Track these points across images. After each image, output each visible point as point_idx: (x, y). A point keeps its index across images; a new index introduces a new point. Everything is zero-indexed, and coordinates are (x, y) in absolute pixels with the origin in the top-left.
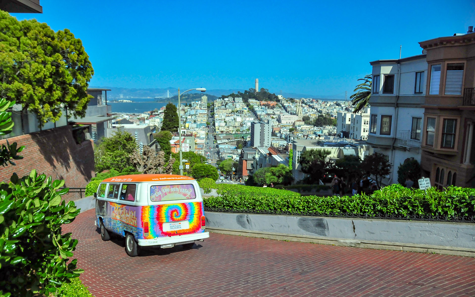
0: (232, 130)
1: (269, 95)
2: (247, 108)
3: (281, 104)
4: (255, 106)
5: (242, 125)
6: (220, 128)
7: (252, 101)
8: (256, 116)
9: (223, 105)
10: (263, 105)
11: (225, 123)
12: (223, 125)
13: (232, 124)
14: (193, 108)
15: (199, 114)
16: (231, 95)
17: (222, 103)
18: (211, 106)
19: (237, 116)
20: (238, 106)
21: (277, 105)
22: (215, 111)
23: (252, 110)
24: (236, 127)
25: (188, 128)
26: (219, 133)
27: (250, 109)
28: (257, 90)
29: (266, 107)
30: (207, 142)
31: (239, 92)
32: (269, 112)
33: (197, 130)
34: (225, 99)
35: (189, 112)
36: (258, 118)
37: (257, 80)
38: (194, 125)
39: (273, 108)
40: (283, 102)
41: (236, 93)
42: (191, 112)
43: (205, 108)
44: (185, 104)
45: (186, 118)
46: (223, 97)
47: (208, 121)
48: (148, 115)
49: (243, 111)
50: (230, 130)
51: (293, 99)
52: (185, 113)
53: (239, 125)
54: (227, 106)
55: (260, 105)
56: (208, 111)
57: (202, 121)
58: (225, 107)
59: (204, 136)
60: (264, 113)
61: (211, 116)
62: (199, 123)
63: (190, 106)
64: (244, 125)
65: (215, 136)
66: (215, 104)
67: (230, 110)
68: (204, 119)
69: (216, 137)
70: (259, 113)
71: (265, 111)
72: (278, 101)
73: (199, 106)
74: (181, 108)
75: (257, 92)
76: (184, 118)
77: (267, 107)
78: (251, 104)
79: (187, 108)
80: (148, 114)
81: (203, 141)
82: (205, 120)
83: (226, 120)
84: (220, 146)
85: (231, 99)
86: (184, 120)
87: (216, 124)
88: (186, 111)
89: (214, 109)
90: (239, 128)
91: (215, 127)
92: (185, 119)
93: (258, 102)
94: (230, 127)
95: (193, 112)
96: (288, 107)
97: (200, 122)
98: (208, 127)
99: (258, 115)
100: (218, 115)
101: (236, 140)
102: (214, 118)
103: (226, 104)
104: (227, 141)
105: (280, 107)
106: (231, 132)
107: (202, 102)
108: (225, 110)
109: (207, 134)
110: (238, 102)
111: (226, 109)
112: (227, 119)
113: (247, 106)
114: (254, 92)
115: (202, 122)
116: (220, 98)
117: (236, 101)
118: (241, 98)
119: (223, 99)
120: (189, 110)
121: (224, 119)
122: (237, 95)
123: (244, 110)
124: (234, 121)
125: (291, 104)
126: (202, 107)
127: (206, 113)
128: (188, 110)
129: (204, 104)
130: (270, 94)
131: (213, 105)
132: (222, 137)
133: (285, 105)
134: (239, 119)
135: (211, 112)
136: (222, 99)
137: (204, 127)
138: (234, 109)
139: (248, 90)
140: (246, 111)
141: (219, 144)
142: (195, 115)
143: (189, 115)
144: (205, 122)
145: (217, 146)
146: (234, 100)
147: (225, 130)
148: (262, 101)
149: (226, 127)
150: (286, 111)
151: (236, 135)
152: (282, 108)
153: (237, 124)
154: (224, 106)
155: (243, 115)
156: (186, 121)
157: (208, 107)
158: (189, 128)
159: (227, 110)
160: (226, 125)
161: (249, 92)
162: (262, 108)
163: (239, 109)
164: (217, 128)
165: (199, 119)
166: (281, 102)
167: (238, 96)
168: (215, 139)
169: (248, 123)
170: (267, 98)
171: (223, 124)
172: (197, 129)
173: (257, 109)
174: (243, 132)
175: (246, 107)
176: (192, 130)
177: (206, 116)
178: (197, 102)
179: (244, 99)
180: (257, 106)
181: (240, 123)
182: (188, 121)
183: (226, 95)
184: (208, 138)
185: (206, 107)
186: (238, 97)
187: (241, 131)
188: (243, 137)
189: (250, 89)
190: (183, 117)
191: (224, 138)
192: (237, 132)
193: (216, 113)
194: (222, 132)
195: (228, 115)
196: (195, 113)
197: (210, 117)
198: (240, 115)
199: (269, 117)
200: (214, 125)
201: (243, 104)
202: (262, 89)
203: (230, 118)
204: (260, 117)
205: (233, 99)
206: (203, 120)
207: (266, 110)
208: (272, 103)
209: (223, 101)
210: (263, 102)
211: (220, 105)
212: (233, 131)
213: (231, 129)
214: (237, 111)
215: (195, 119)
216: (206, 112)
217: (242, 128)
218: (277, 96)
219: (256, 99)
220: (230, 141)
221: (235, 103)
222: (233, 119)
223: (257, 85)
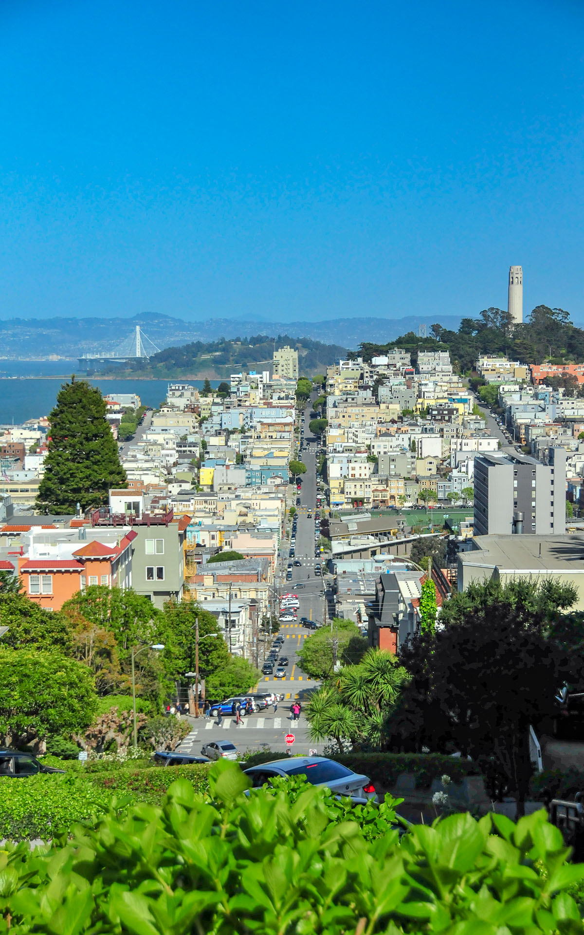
0: (402, 492)
1: (572, 338)
2: (471, 397)
4: (507, 388)
5: (444, 473)
6: (350, 487)
7: (494, 367)
8: (512, 432)
9: (365, 388)
10: (546, 381)
11: (372, 465)
12: (363, 472)
13: (403, 467)
14: (234, 399)
15: (259, 426)
16: (399, 343)
17: (362, 377)
18: (316, 389)
19: (425, 431)
20: (429, 388)
22: (331, 412)
23: (493, 404)
24: (417, 480)
25: (212, 487)
26: (345, 506)
27: (483, 401)
28: (519, 316)
29: (555, 390)
30: (288, 547)
31: (436, 328)
32: (569, 414)
33: (249, 495)
34: (376, 360)
35: (216, 419)
36: (518, 439)
37: (517, 271)
38: (238, 476)
41: (424, 333)
42: (225, 417)
43: (284, 402)
44: (203, 387)
45: (204, 445)
46: (368, 352)
47: (297, 455)
48: (37, 434)
49: (451, 412)
50: (394, 492)
52: (201, 423)
53: (434, 471)
54: (383, 391)
55: (532, 381)
56: (301, 412)
57: (270, 456)
58: (375, 393)
59: (275, 523)
60: (544, 418)
61: (312, 435)
62: (255, 465)
63: (224, 391)
64: (455, 473)
65: (325, 523)
66: (331, 382)
67: (396, 408)
68: (281, 450)
69: (331, 527)
70: (521, 418)
71: (550, 408)
73: (259, 393)
74: (181, 403)
75: (518, 325)
76: (194, 445)
77: (561, 390)
78: (490, 377)
79: (209, 400)
80: (41, 429)
81: (270, 545)
82: (285, 454)
83: (375, 451)
84: (341, 566)
85: (400, 358)
86: (192, 455)
87: (334, 470)
88: (204, 414)
89: (325, 404)
90: (433, 487)
91: (326, 481)
92: (197, 451)
93: (521, 370)
94: (393, 483)
95: (234, 419)
97: (262, 462)
98: (299, 482)
99: (519, 427)
100: (339, 432)
101: (412, 537)
102: (325, 445)
103: (381, 380)
104: (372, 542)
106: (397, 504)
107: (275, 377)
108: (372, 409)
109: (293, 513)
110: (433, 372)
111: (378, 403)
112: (381, 446)
113: (473, 387)
114: (504, 325)
115: (272, 462)
116: (352, 356)
117: (423, 367)
118: (447, 354)
119: (364, 361)
120: (220, 409)
121: (369, 447)
122: (426, 340)
123: (455, 406)
124: (409, 454)
126: (276, 396)
127: (289, 420)
128: (214, 408)
129: (284, 382)
130: (577, 331)
131: (324, 386)
132: (353, 527)
134: (433, 446)
135: (313, 416)
136: (360, 360)
137: (278, 481)
138: (412, 401)
139: (475, 315)
140: (466, 408)
141: (340, 556)
142: (243, 431)
143: (218, 433)
144: (283, 462)
145: (330, 566)
146: (414, 362)
147: (371, 495)
148: (538, 362)
149: (374, 484)
151: (416, 517)
153: (422, 469)
154: (369, 393)
155: (448, 428)
156: (202, 456)
157: (301, 396)
158: (216, 489)
159: (383, 406)
160: (376, 471)
161: (482, 328)
162: (536, 396)
163: (432, 403)
164: (334, 484)
165: (259, 449)
167: (431, 346)
168: (326, 533)
170: (563, 351)
171: (363, 469)
172: (246, 494)
173: (512, 400)
174: (447, 500)
175: (464, 394)
176: (225, 496)
177: (292, 435)
178: (254, 376)
179: (461, 357)
180: (517, 388)
181: (435, 462)
182: (212, 456)
183: (382, 341)
184: (294, 529)
185: (292, 393)
186: (434, 350)
187: (440, 496)
188: (447, 526)
189: (484, 313)
190: (191, 439)
191: (363, 531)
192: (421, 503)
193: (335, 422)
194: (358, 502)
195: (384, 430)
196: (241, 423)
197: (310, 440)
198: (437, 426)
199: (569, 432)
200: (323, 472)
201: (455, 378)
202: (541, 311)
203: (394, 444)
204: (527, 433)
205: (407, 360)
206: (277, 453)
207: (556, 402)
209: (366, 368)
210: (546, 369)
211: (351, 387)
212: (403, 498)
213: (397, 488)
214: (427, 412)
215: (243, 447)
216: (290, 416)
217: (447, 484)
219: (514, 357)
220: (386, 542)
221: (416, 377)
222: (406, 444)
223: (518, 291)
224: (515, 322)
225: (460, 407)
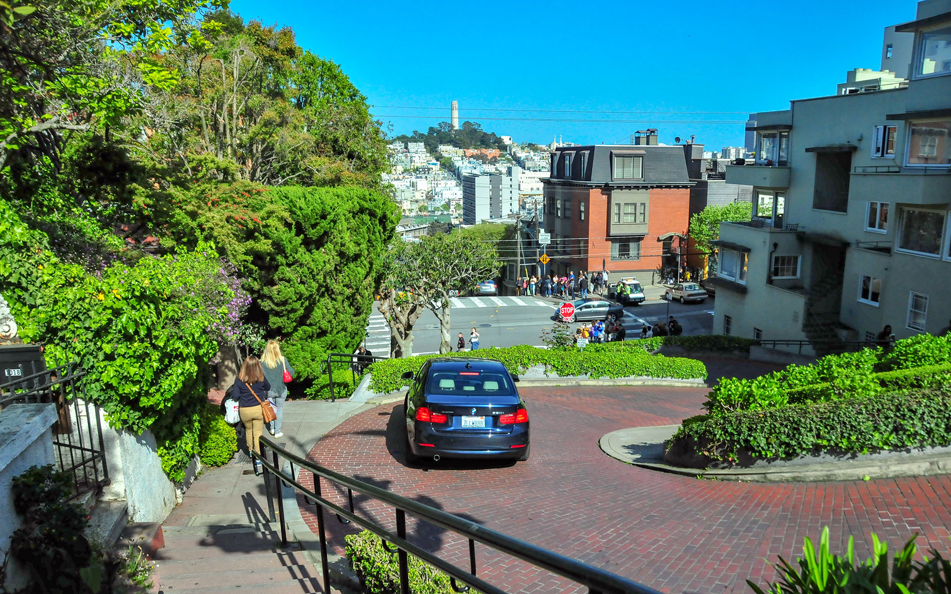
0: (409, 207)
1: (483, 137)
2: (438, 163)
3: (510, 154)
4: (455, 158)
5: (430, 197)
7: (446, 150)
8: (459, 180)
10: (473, 157)
11: (392, 195)
13: (408, 195)
19: (417, 178)
20: (416, 159)
21: (501, 156)
23: (449, 167)
24: (417, 201)
27: (443, 166)
28: (457, 126)
29: (478, 160)
31: (415, 132)
37: (455, 104)
39: (494, 161)
40: (513, 150)
41: (410, 134)
49: (429, 169)
50: (405, 208)
51: (534, 145)
53: (424, 197)
55: (466, 156)
64: (436, 197)
67: (401, 167)
70: (465, 173)
71: (478, 168)
72: (503, 148)
77: (481, 160)
78: (445, 155)
85: (400, 146)
90: (426, 204)
93: (461, 152)
94: (405, 203)
96: (527, 159)
99: (464, 177)
101: (422, 226)
105: (509, 161)
106: (407, 213)
110: (417, 152)
113: (437, 160)
114: (449, 131)
117: (411, 150)
118: (423, 144)
122: (411, 137)
123: (431, 166)
124: (411, 188)
125: (532, 153)
130: (485, 134)
133: (518, 155)
134: (423, 185)
138: (408, 165)
139: (436, 126)
140: (436, 168)
146: (406, 148)
148: (468, 148)
150: (524, 168)
151: (419, 219)
152: (514, 162)
153: (418, 196)
155: (429, 177)
159: (394, 166)
161: (439, 132)
162: (470, 162)
163: (419, 165)
166: (510, 150)
167: (414, 140)
169: (444, 193)
170: (479, 143)
173: (458, 164)
174: (434, 212)
175: (434, 161)
179: (429, 145)
180: (460, 158)
181: (425, 192)
186: (416, 141)
187: (430, 209)
189: (440, 125)
192: (419, 213)
195: (396, 177)
198: (424, 176)
201: (428, 155)
202: (467, 124)
203: (403, 184)
205: (403, 147)
207: (479, 165)
208: (492, 152)
210: (472, 151)
212: (411, 210)
213: (407, 206)
214: (416, 170)
217: (432, 203)
218: (500, 138)
219: (455, 146)
220: (409, 229)
221: (408, 154)
222: (408, 184)
223: (456, 114)
224: (455, 129)
225: (433, 166)
